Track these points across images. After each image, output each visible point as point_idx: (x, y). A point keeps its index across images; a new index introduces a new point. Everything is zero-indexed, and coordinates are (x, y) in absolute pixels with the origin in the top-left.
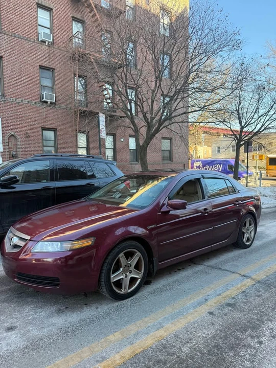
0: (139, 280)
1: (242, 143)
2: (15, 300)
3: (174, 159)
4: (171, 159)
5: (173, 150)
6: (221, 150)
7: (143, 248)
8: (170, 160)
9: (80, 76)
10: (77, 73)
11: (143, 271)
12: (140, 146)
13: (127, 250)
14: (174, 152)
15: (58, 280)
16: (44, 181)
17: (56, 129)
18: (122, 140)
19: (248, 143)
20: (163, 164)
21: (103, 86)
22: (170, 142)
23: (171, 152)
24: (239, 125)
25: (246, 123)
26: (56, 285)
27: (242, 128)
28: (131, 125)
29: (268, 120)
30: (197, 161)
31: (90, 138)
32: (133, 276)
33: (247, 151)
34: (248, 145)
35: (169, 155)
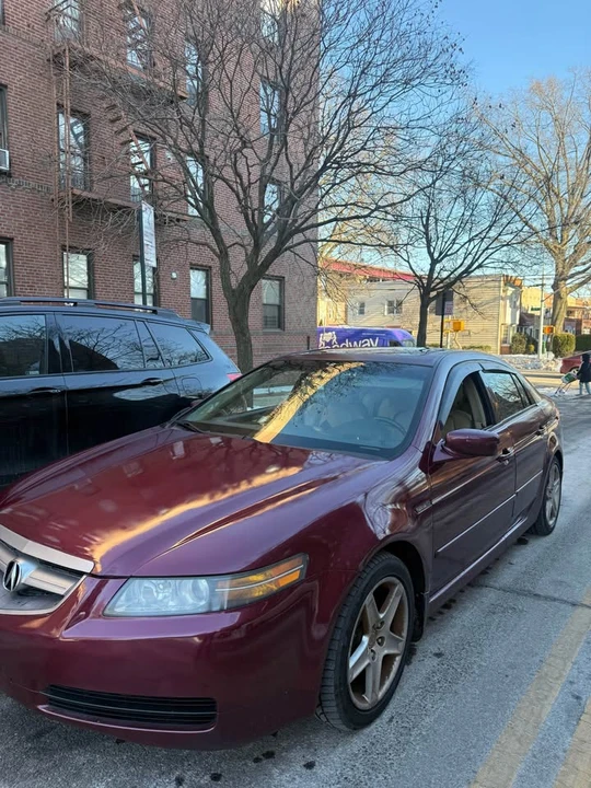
0: (398, 659)
1: (433, 294)
2: (31, 765)
3: (287, 325)
4: (280, 323)
5: (287, 305)
6: (366, 309)
7: (407, 570)
8: (279, 327)
9: (74, 112)
10: (68, 104)
11: (405, 634)
12: (233, 291)
13: (380, 583)
14: (288, 309)
15: (210, 704)
16: (32, 373)
17: (12, 239)
18: (174, 275)
19: (444, 295)
20: (265, 334)
21: (132, 141)
22: (280, 285)
23: (280, 308)
24: (427, 255)
25: (441, 254)
26: (204, 721)
27: (434, 262)
28: (211, 241)
29: (487, 248)
30: (328, 330)
31: (98, 266)
32: (386, 652)
33: (441, 312)
34: (444, 301)
35: (276, 314)
